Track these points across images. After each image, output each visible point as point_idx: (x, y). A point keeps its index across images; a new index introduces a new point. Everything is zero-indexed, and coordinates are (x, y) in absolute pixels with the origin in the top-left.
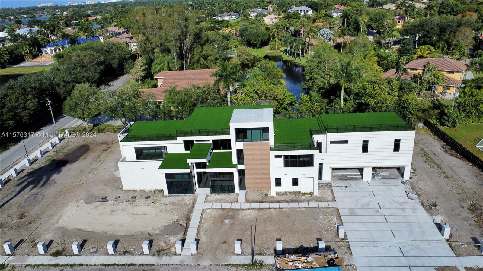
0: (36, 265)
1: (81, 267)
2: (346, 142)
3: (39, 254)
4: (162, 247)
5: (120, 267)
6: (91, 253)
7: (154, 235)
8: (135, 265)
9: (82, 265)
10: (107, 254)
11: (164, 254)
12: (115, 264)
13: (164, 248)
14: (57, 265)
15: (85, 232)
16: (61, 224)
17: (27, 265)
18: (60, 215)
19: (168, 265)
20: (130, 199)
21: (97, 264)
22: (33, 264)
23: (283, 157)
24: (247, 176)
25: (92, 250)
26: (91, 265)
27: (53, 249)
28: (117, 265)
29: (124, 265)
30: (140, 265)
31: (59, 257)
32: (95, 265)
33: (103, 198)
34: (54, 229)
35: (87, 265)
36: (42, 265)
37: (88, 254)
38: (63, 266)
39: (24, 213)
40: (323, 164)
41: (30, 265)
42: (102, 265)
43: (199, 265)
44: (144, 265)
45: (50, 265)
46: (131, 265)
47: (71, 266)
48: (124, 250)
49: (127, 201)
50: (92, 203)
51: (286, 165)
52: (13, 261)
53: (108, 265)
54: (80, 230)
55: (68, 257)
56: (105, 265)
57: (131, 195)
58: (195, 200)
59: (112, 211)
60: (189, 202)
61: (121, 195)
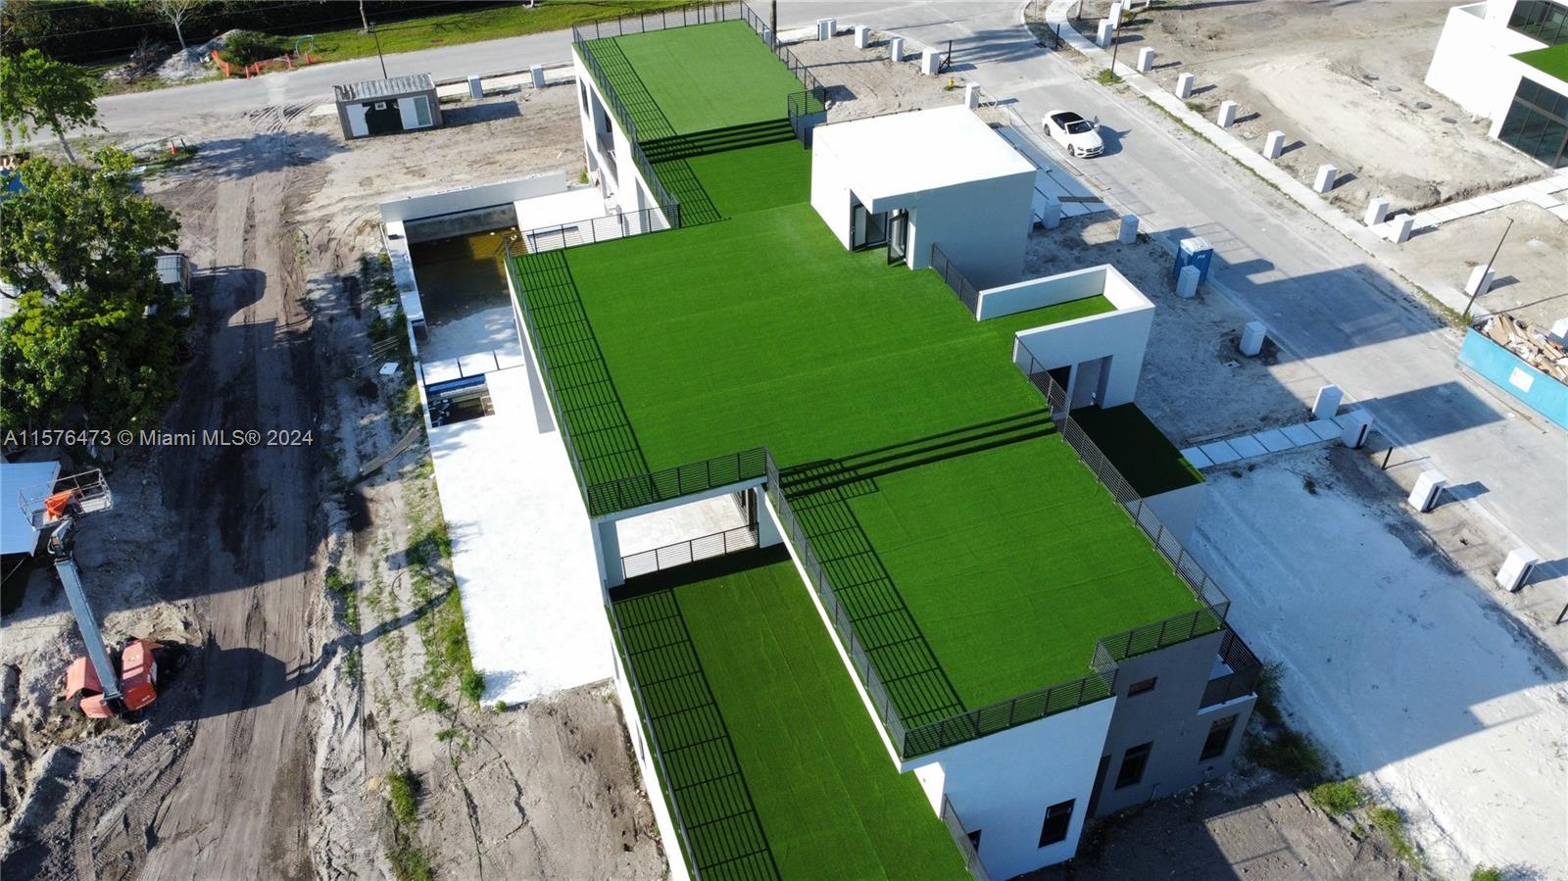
0: (1154, 104)
1: (1205, 144)
3: (1174, 93)
4: (1354, 198)
5: (1255, 178)
6: (1242, 136)
7: (1366, 175)
8: (1279, 190)
9: (1209, 141)
10: (1263, 154)
11: (1340, 207)
12: (1252, 170)
13: (1354, 202)
14: (1179, 120)
15: (1268, 105)
16: (1249, 73)
17: (1144, 97)
18: (1265, 59)
19: (1327, 223)
20: (1412, 105)
21: (1229, 153)
22: (1153, 100)
25: (1247, 134)
26: (1221, 150)
27: (1196, 100)
28: (1255, 174)
29: (1263, 179)
30: (1285, 194)
31: (1194, 112)
32: (1226, 153)
33: (1366, 77)
34: (1231, 75)
35: (1215, 146)
36: (1162, 108)
37: (1234, 135)
38: (1185, 126)
39: (1223, 33)
41: (1148, 99)
42: (1234, 159)
43: (1373, 256)
44: (1290, 198)
45: (1171, 116)
46: (1272, 185)
47: (1196, 133)
48: (1291, 164)
49: (1401, 105)
50: (1337, 73)
52: (1135, 81)
53: (1242, 165)
54: (1265, 96)
55: (1205, 120)
56: (1238, 162)
57: (1423, 99)
58: (1537, 178)
59: (1352, 103)
60: (1516, 172)
61: (1405, 89)
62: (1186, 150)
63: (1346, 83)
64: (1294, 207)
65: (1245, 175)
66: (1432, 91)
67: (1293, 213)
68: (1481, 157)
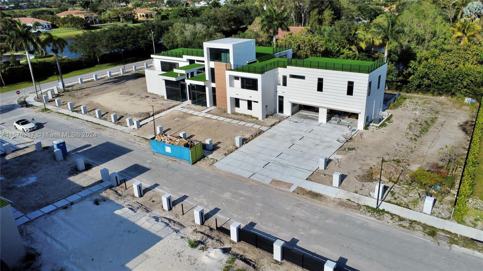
0: (61, 113)
1: (77, 119)
2: (303, 78)
3: (68, 109)
6: (89, 115)
7: (128, 115)
8: (100, 125)
9: (78, 118)
10: (96, 117)
11: (120, 124)
12: (91, 122)
13: (123, 123)
14: (69, 115)
15: (99, 105)
16: (95, 100)
17: (57, 112)
18: (100, 96)
19: (115, 129)
20: (144, 97)
23: (240, 79)
24: (217, 94)
25: (91, 114)
26: (82, 119)
27: (76, 110)
28: (93, 123)
29: (95, 123)
30: (102, 125)
31: (74, 112)
32: (84, 120)
33: (131, 94)
34: (88, 101)
35: (80, 119)
36: (63, 114)
37: (87, 115)
38: (71, 116)
40: (284, 98)
42: (86, 121)
43: (129, 134)
44: (104, 126)
45: (66, 115)
46: (98, 124)
47: (74, 117)
48: (105, 118)
49: (141, 98)
50: (122, 95)
51: (243, 87)
52: (54, 109)
53: (89, 121)
55: (77, 113)
56: (87, 121)
57: (147, 95)
58: (178, 105)
59: (125, 100)
60: (172, 105)
61: (142, 94)
62: (70, 122)
63: (124, 96)
64: (104, 128)
65: (89, 124)
66: (150, 93)
67: (104, 130)
68: (162, 104)
